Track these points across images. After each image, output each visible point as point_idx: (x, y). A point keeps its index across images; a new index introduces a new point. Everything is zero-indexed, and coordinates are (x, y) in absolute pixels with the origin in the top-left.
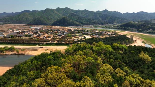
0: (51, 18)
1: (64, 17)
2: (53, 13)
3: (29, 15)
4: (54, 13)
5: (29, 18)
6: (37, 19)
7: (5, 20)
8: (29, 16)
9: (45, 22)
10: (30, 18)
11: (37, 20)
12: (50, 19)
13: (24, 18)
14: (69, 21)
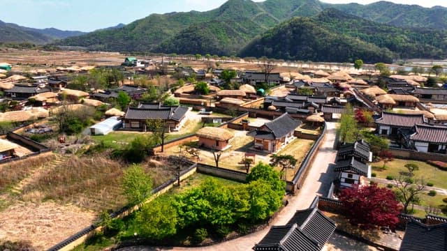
0: (242, 31)
1: (301, 21)
2: (254, 13)
3: (168, 23)
4: (258, 15)
5: (164, 31)
6: (189, 32)
7: (93, 38)
8: (166, 25)
9: (217, 43)
10: (167, 31)
11: (187, 36)
12: (236, 35)
13: (146, 32)
14: (324, 35)
